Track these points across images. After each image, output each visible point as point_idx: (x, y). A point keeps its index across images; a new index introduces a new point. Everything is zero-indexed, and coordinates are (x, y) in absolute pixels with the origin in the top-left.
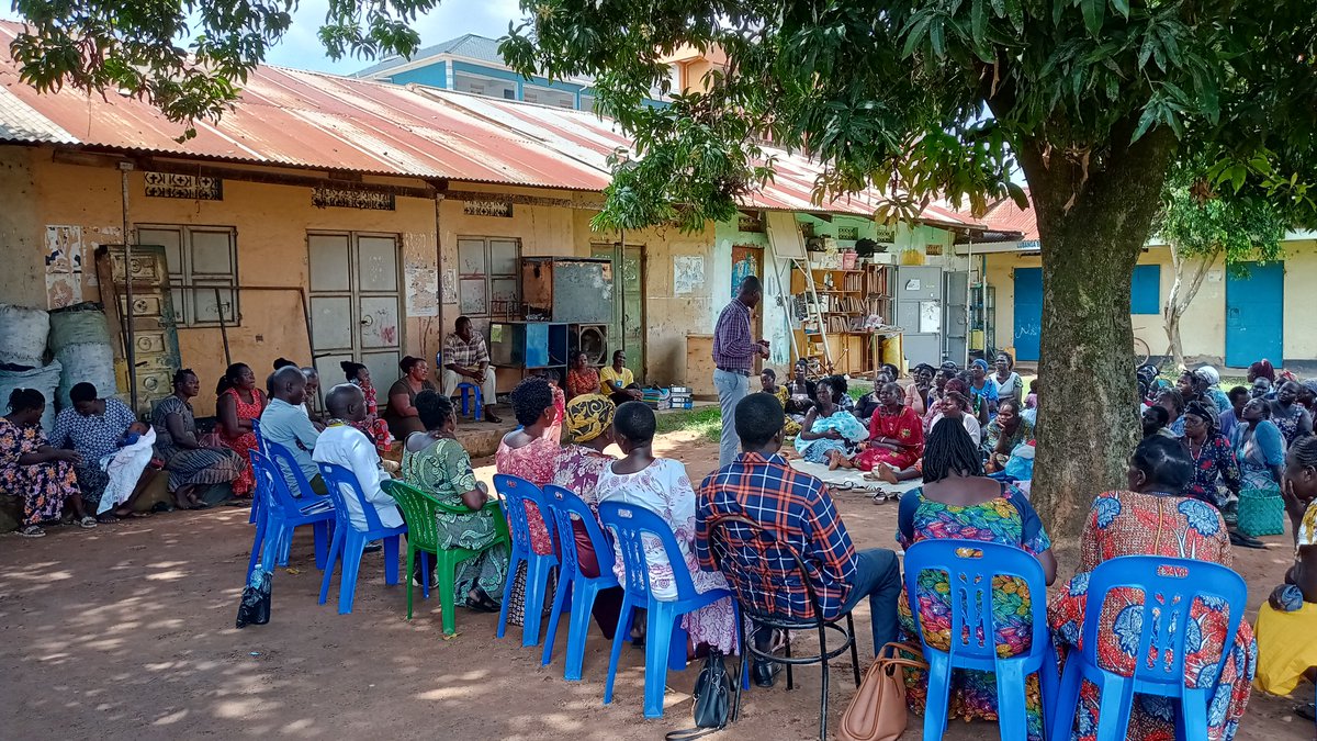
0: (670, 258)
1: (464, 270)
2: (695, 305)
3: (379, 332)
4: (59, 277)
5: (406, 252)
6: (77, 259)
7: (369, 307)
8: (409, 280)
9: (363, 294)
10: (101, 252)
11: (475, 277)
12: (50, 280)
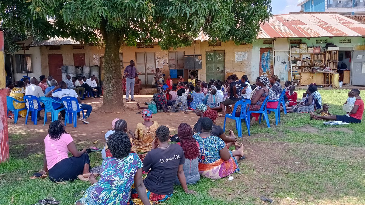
0: (234, 53)
1: (170, 58)
2: (244, 64)
3: (151, 71)
4: (95, 62)
5: (156, 55)
6: (98, 59)
7: (149, 66)
8: (157, 61)
9: (148, 64)
10: (100, 58)
11: (173, 60)
12: (94, 62)
